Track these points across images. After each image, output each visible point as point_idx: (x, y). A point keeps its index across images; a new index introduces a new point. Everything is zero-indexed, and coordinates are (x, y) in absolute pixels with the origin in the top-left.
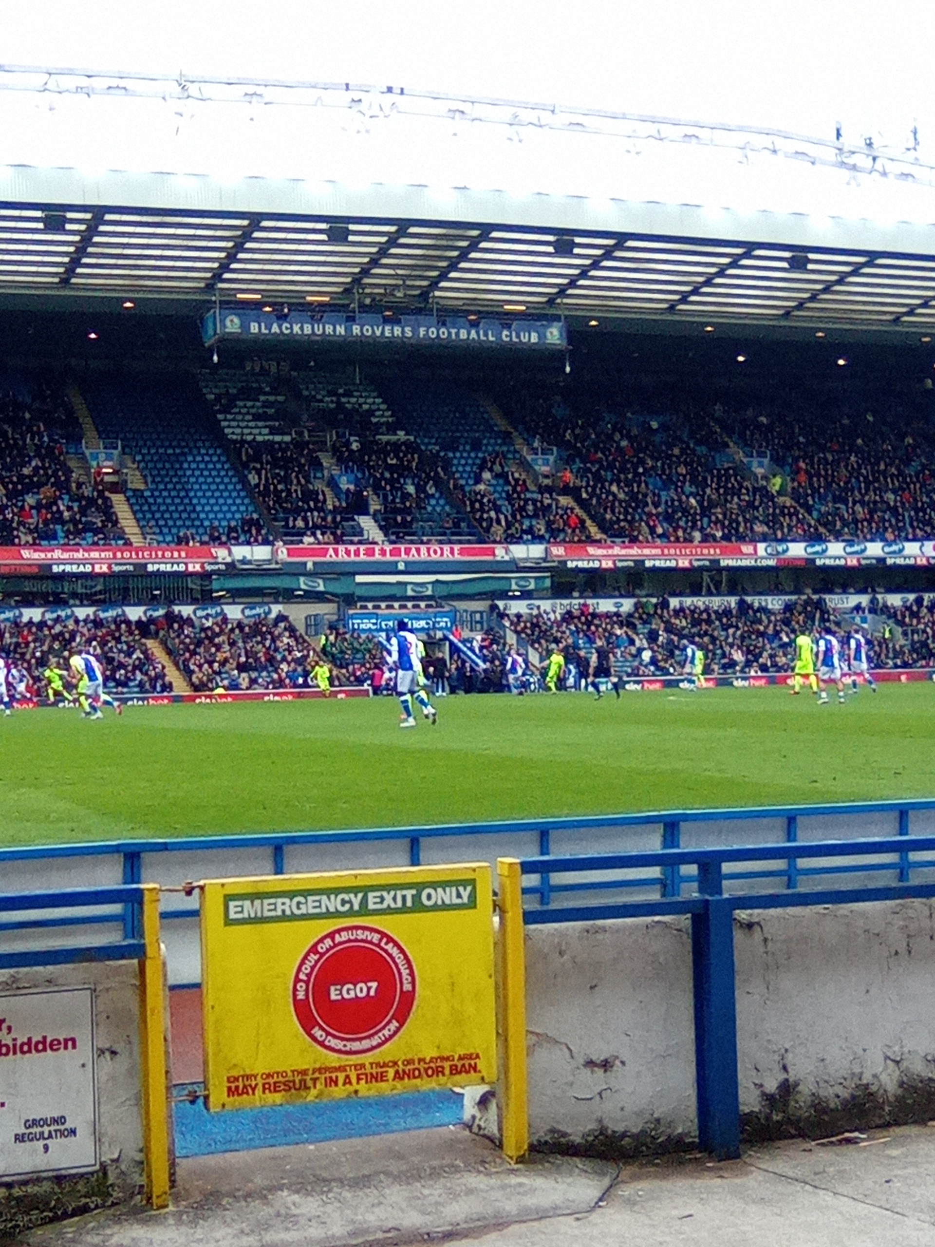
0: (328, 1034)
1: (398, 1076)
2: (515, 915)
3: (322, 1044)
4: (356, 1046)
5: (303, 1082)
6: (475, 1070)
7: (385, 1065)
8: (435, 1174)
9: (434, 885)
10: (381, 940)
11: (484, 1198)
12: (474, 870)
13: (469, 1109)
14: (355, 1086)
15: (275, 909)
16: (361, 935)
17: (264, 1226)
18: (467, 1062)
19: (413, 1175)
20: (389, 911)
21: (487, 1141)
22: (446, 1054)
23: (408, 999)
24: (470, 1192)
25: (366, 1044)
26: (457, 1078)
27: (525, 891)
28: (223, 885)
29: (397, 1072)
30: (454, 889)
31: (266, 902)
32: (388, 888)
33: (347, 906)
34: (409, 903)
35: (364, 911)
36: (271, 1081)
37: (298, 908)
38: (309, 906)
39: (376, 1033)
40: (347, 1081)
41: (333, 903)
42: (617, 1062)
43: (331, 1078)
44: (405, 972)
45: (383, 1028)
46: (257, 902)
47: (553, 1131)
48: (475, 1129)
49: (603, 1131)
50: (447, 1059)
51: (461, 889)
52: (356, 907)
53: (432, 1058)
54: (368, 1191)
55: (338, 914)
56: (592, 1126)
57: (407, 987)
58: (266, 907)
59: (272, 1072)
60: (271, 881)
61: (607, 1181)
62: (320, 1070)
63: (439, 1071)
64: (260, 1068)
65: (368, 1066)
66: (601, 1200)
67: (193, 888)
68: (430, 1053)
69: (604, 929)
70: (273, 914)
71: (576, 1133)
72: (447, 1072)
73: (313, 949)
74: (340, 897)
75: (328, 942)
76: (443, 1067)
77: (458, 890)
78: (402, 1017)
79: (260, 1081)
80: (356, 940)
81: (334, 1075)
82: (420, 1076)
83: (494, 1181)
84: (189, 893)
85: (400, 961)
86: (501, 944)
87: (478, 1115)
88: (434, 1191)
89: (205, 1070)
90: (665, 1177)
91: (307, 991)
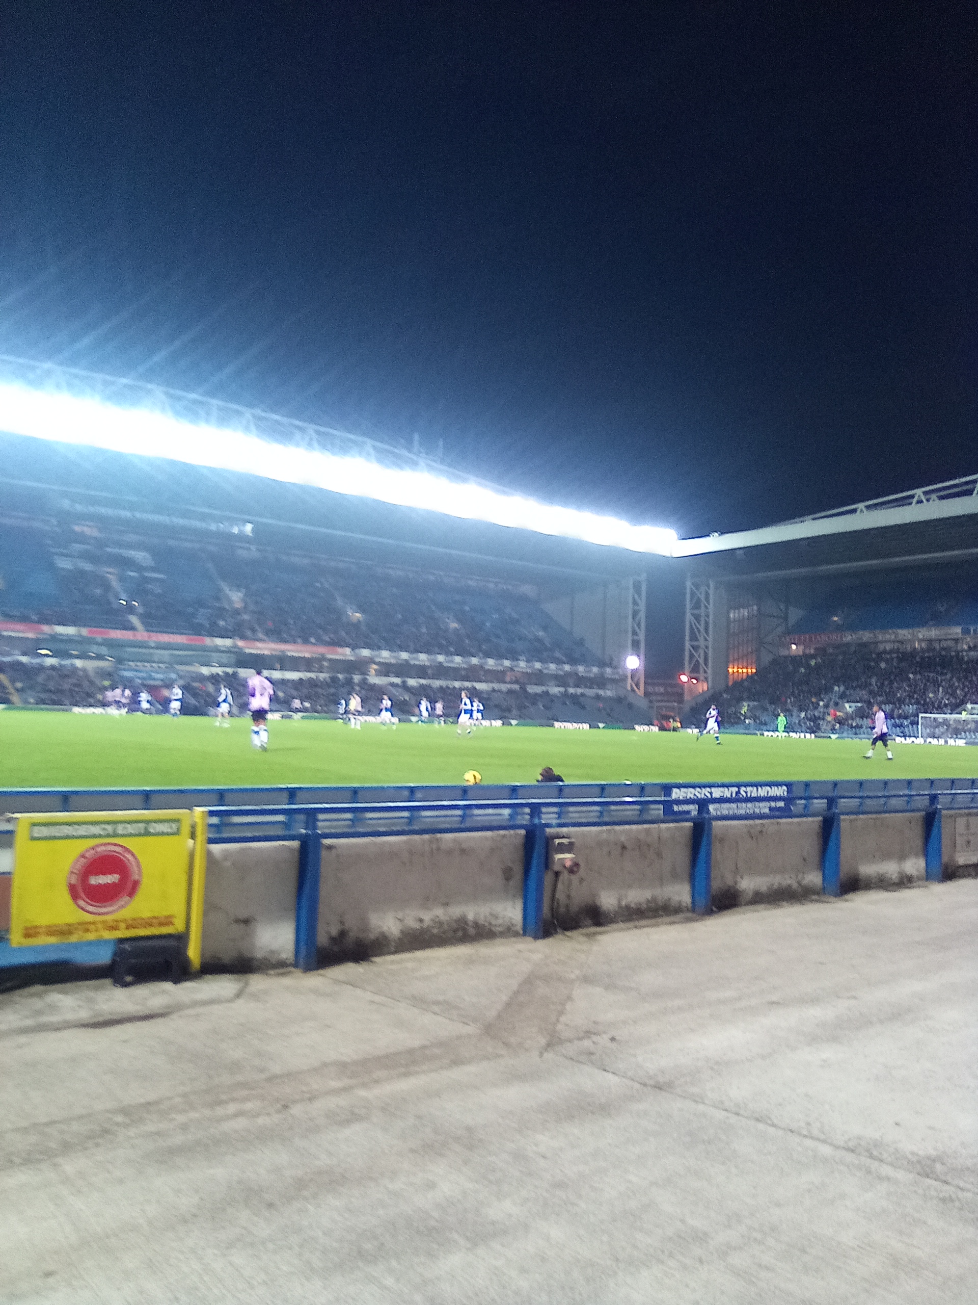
0: (88, 903)
2: (201, 840)
3: (84, 909)
4: (104, 910)
5: (70, 930)
6: (173, 924)
7: (120, 921)
9: (157, 822)
10: (123, 851)
15: (61, 832)
16: (111, 848)
17: (39, 1013)
18: (168, 920)
22: (156, 915)
23: (136, 884)
24: (164, 992)
25: (110, 909)
27: (211, 825)
30: (168, 824)
32: (130, 822)
33: (105, 832)
34: (142, 831)
35: (115, 835)
36: (50, 929)
37: (75, 831)
38: (82, 831)
41: (96, 830)
42: (253, 920)
43: (87, 928)
44: (136, 869)
46: (51, 828)
47: (215, 958)
49: (242, 956)
50: (156, 918)
51: (173, 824)
52: (110, 832)
53: (148, 918)
55: (100, 836)
56: (235, 954)
57: (136, 877)
58: (56, 831)
59: (51, 924)
60: (60, 816)
61: (240, 984)
62: (81, 924)
63: (151, 925)
64: (45, 922)
65: (109, 922)
66: (237, 995)
67: (11, 819)
68: (146, 914)
71: (227, 957)
72: (156, 925)
73: (83, 856)
74: (101, 826)
75: (92, 852)
76: (154, 922)
77: (171, 826)
78: (132, 893)
79: (44, 930)
80: (109, 851)
81: (89, 926)
83: (181, 985)
85: (134, 863)
86: (192, 855)
91: (77, 879)
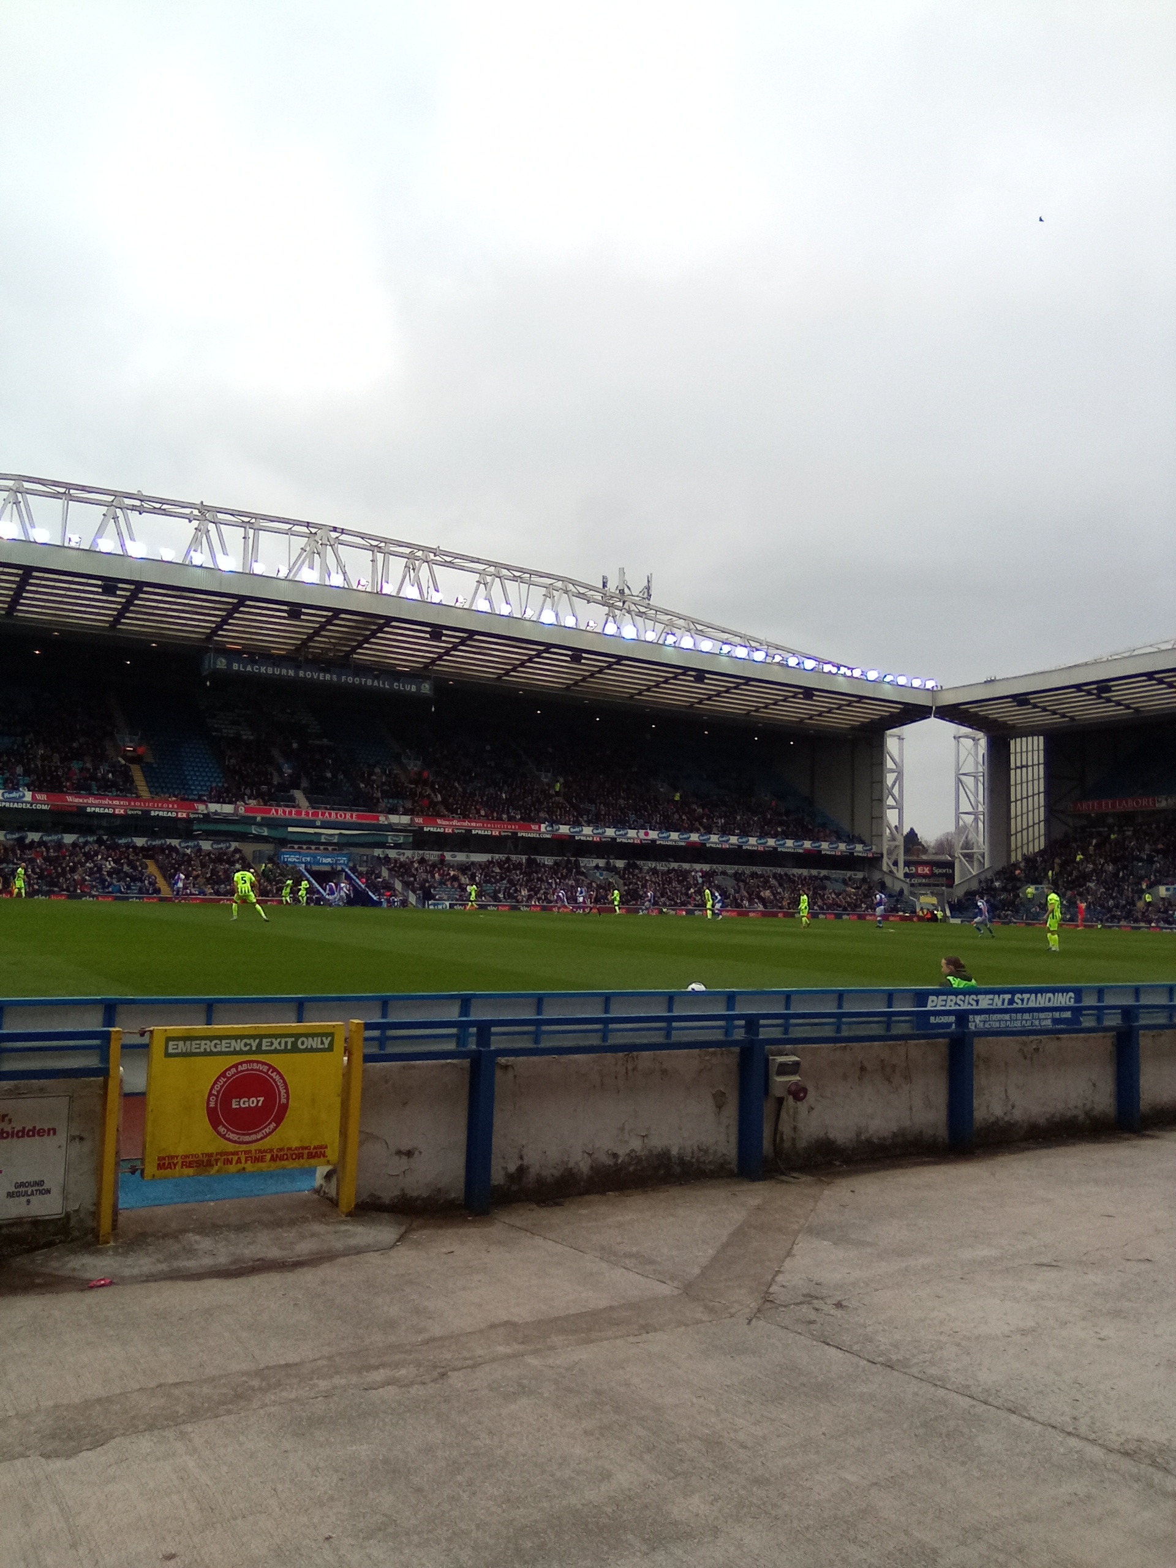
0: (228, 1130)
1: (273, 1159)
2: (358, 1057)
3: (224, 1136)
4: (247, 1138)
5: (209, 1161)
6: (324, 1156)
7: (265, 1151)
8: (292, 1223)
9: (307, 1036)
10: (268, 1070)
11: (323, 1240)
12: (334, 1026)
13: (318, 1180)
14: (243, 1165)
15: (199, 1048)
16: (255, 1066)
17: (174, 1256)
18: (319, 1151)
19: (278, 1224)
20: (276, 1051)
21: (328, 1202)
22: (306, 1144)
23: (284, 1108)
25: (254, 1137)
26: (312, 1161)
27: (369, 1040)
28: (166, 1030)
29: (272, 1156)
30: (319, 1039)
31: (194, 1043)
32: (276, 1036)
33: (248, 1047)
34: (289, 1047)
35: (259, 1050)
36: (187, 1160)
37: (215, 1047)
38: (223, 1046)
39: (261, 1130)
40: (239, 1161)
41: (239, 1045)
42: (417, 1153)
43: (228, 1159)
44: (283, 1091)
45: (265, 1127)
46: (188, 1043)
47: (372, 1195)
48: (322, 1194)
49: (404, 1195)
50: (306, 1148)
51: (324, 1039)
52: (254, 1048)
53: (296, 1149)
54: (246, 1233)
56: (397, 1193)
57: (284, 1101)
58: (194, 1046)
59: (188, 1154)
60: (200, 1028)
61: (403, 1229)
62: (222, 1154)
63: (300, 1156)
64: (180, 1151)
65: (253, 1151)
66: (398, 1241)
67: (145, 1032)
68: (295, 1144)
69: (414, 1067)
70: (198, 1050)
71: (387, 1194)
72: (305, 1156)
73: (223, 1075)
74: (244, 1041)
75: (234, 1070)
76: (303, 1154)
77: (322, 1041)
78: (279, 1120)
79: (180, 1160)
80: (252, 1070)
81: (230, 1157)
82: (287, 1159)
83: (330, 1228)
84: (142, 1034)
85: (280, 1083)
86: (347, 1073)
87: (324, 1184)
88: (290, 1235)
89: (143, 1153)
90: (440, 1227)
91: (216, 1101)
